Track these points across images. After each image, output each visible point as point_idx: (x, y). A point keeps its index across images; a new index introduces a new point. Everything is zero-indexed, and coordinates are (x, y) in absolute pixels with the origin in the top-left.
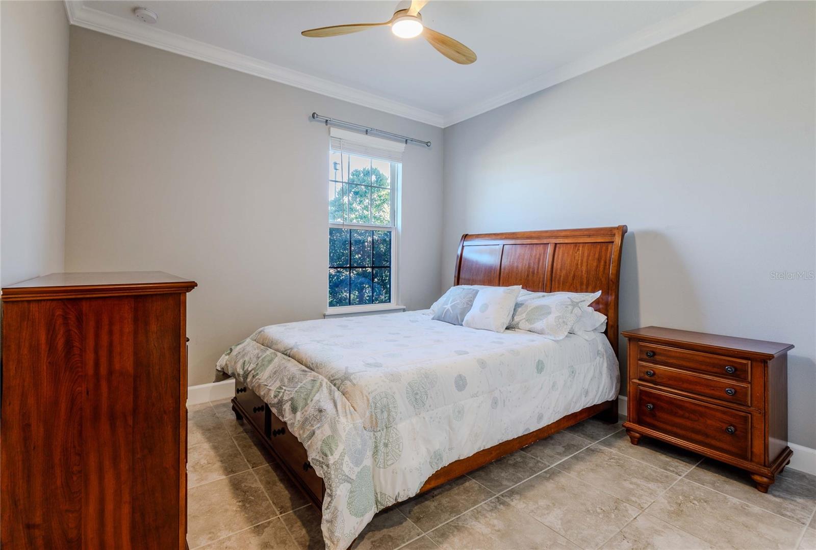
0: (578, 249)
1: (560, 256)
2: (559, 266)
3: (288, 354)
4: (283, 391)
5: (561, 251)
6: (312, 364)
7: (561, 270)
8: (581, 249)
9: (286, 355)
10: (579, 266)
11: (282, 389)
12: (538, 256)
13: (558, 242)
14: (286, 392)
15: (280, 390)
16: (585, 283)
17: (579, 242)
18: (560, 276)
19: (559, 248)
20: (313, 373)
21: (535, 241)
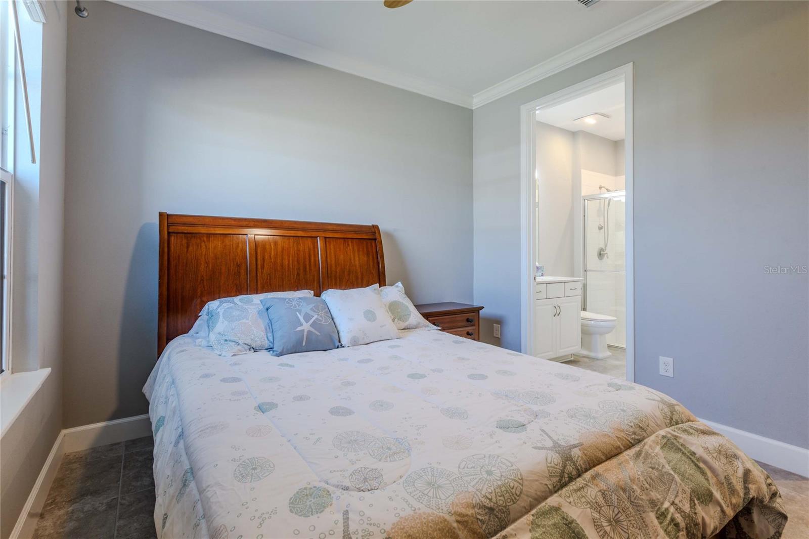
0: (348, 245)
1: (332, 252)
2: (333, 262)
3: (574, 473)
4: (672, 509)
5: (332, 246)
6: (634, 433)
7: (336, 266)
8: (350, 244)
9: (571, 479)
10: (353, 262)
11: (667, 509)
12: (307, 250)
13: (328, 236)
14: (677, 501)
15: (669, 517)
16: (360, 277)
17: (348, 237)
18: (336, 272)
19: (330, 242)
20: (649, 441)
21: (300, 234)
